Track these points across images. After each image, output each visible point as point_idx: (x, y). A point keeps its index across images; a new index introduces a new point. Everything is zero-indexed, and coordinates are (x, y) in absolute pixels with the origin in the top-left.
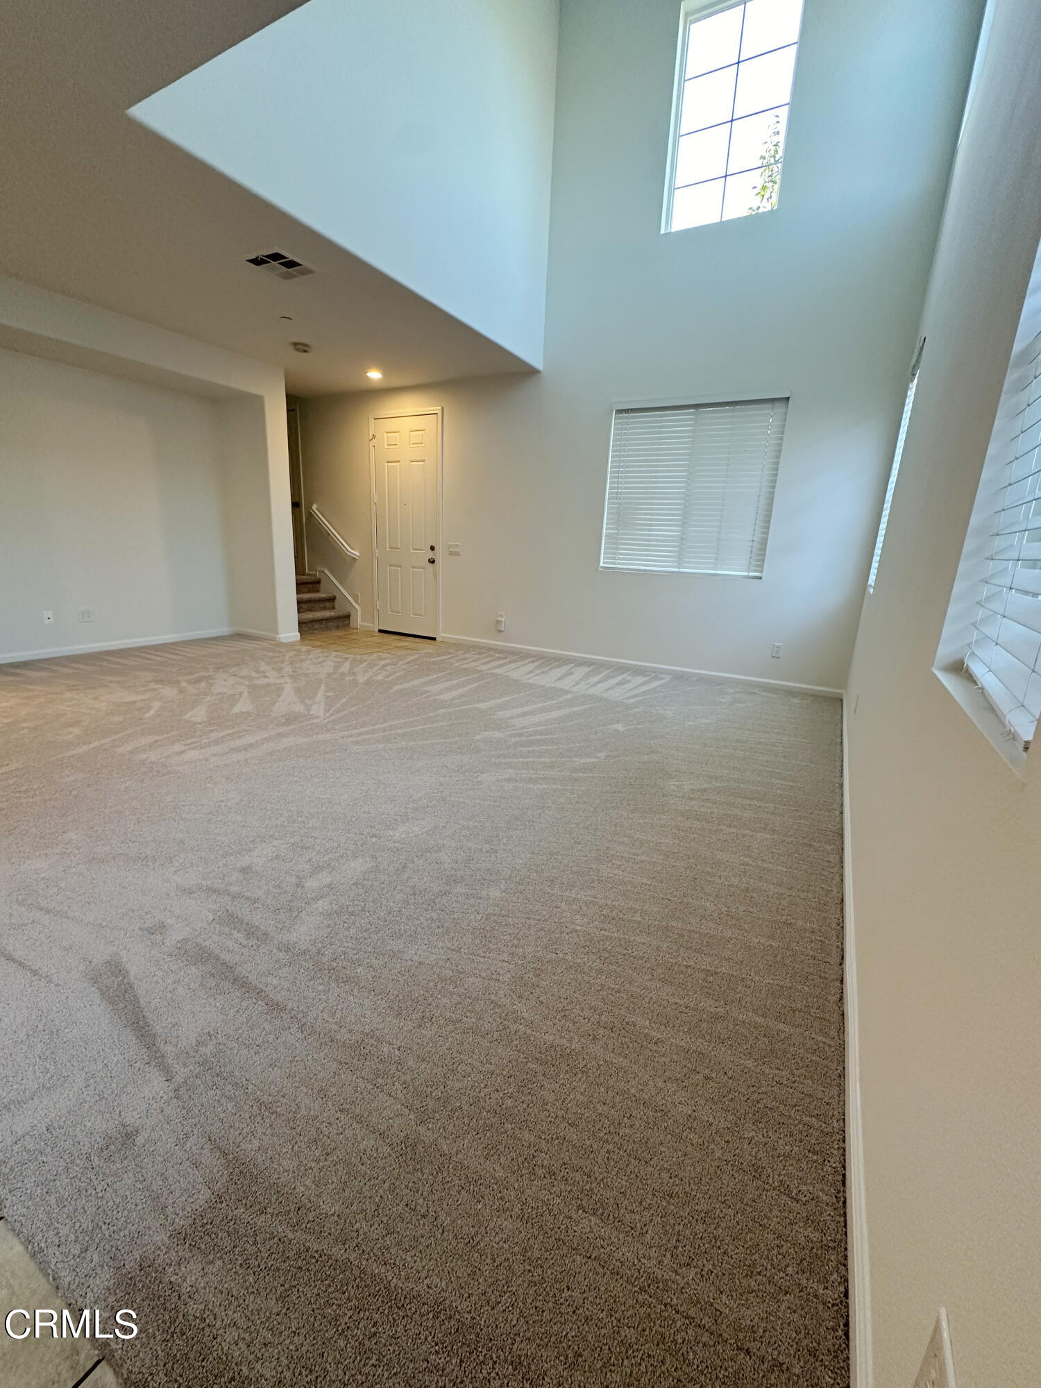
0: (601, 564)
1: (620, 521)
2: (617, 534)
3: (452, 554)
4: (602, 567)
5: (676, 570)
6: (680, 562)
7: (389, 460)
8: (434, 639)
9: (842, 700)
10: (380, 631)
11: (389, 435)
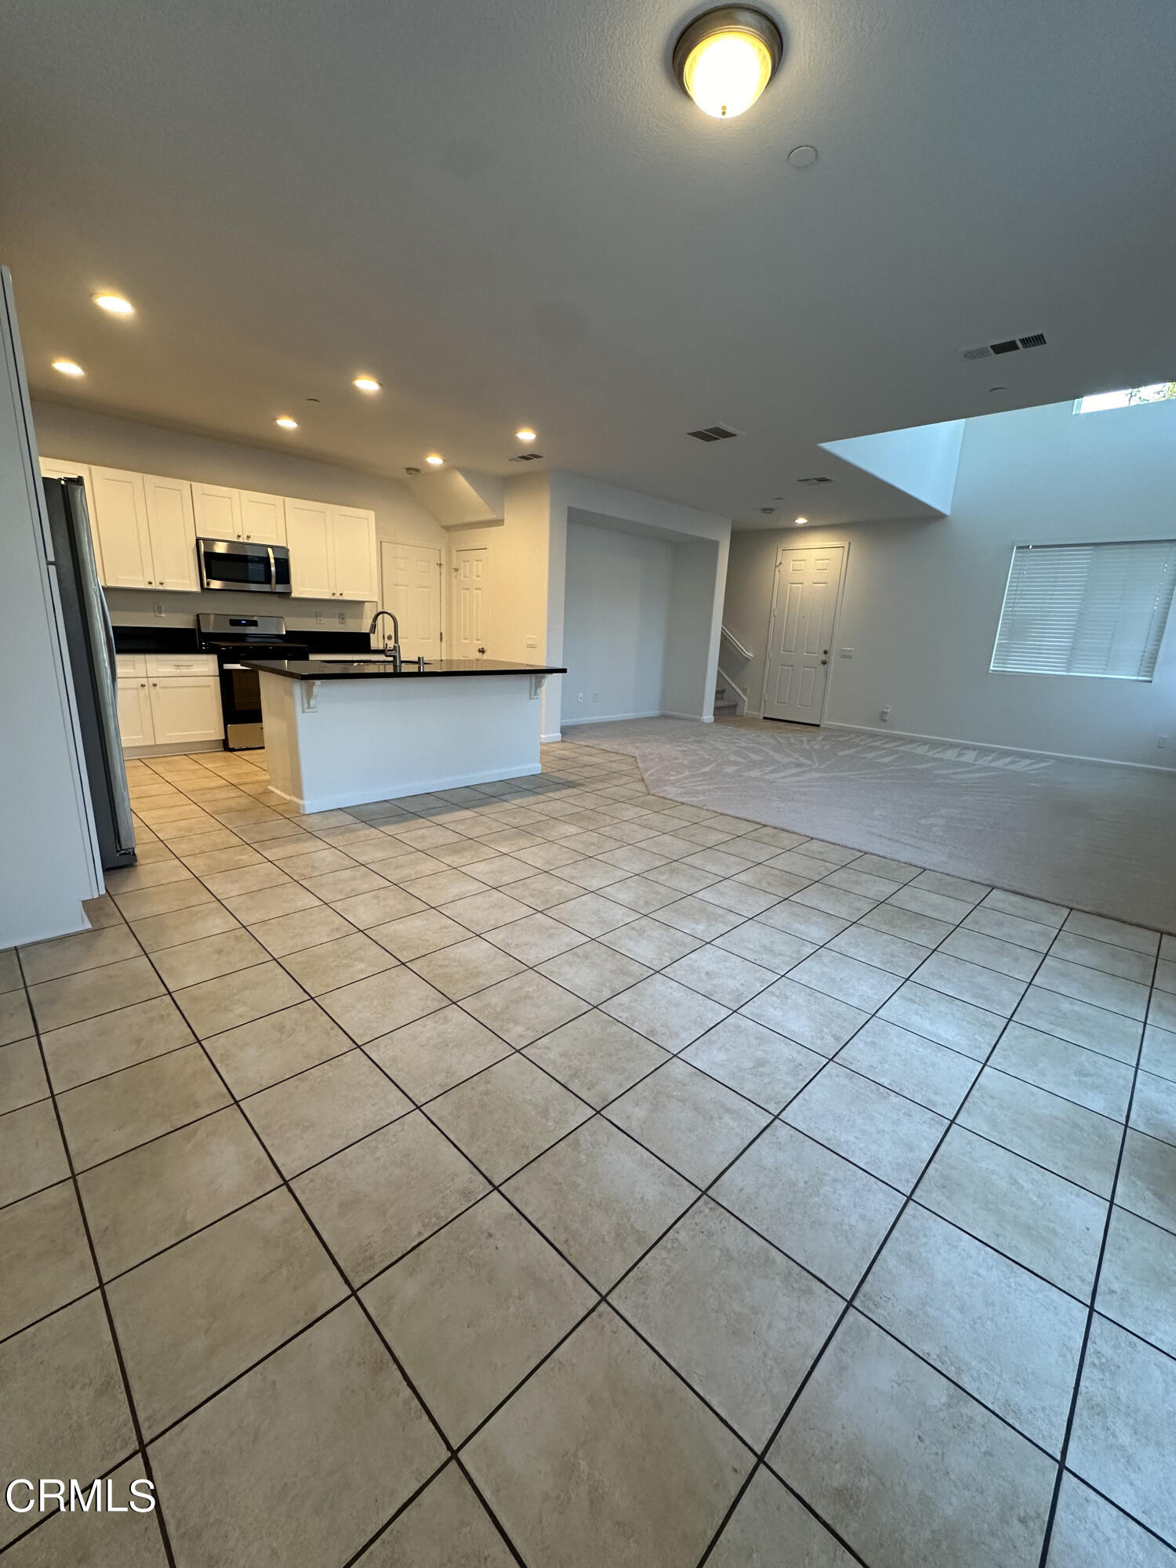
0: (991, 668)
1: (1012, 633)
2: (1009, 644)
3: (844, 657)
4: (993, 671)
5: (1065, 674)
6: (1069, 665)
7: (791, 582)
8: (818, 726)
10: (765, 718)
11: (795, 563)
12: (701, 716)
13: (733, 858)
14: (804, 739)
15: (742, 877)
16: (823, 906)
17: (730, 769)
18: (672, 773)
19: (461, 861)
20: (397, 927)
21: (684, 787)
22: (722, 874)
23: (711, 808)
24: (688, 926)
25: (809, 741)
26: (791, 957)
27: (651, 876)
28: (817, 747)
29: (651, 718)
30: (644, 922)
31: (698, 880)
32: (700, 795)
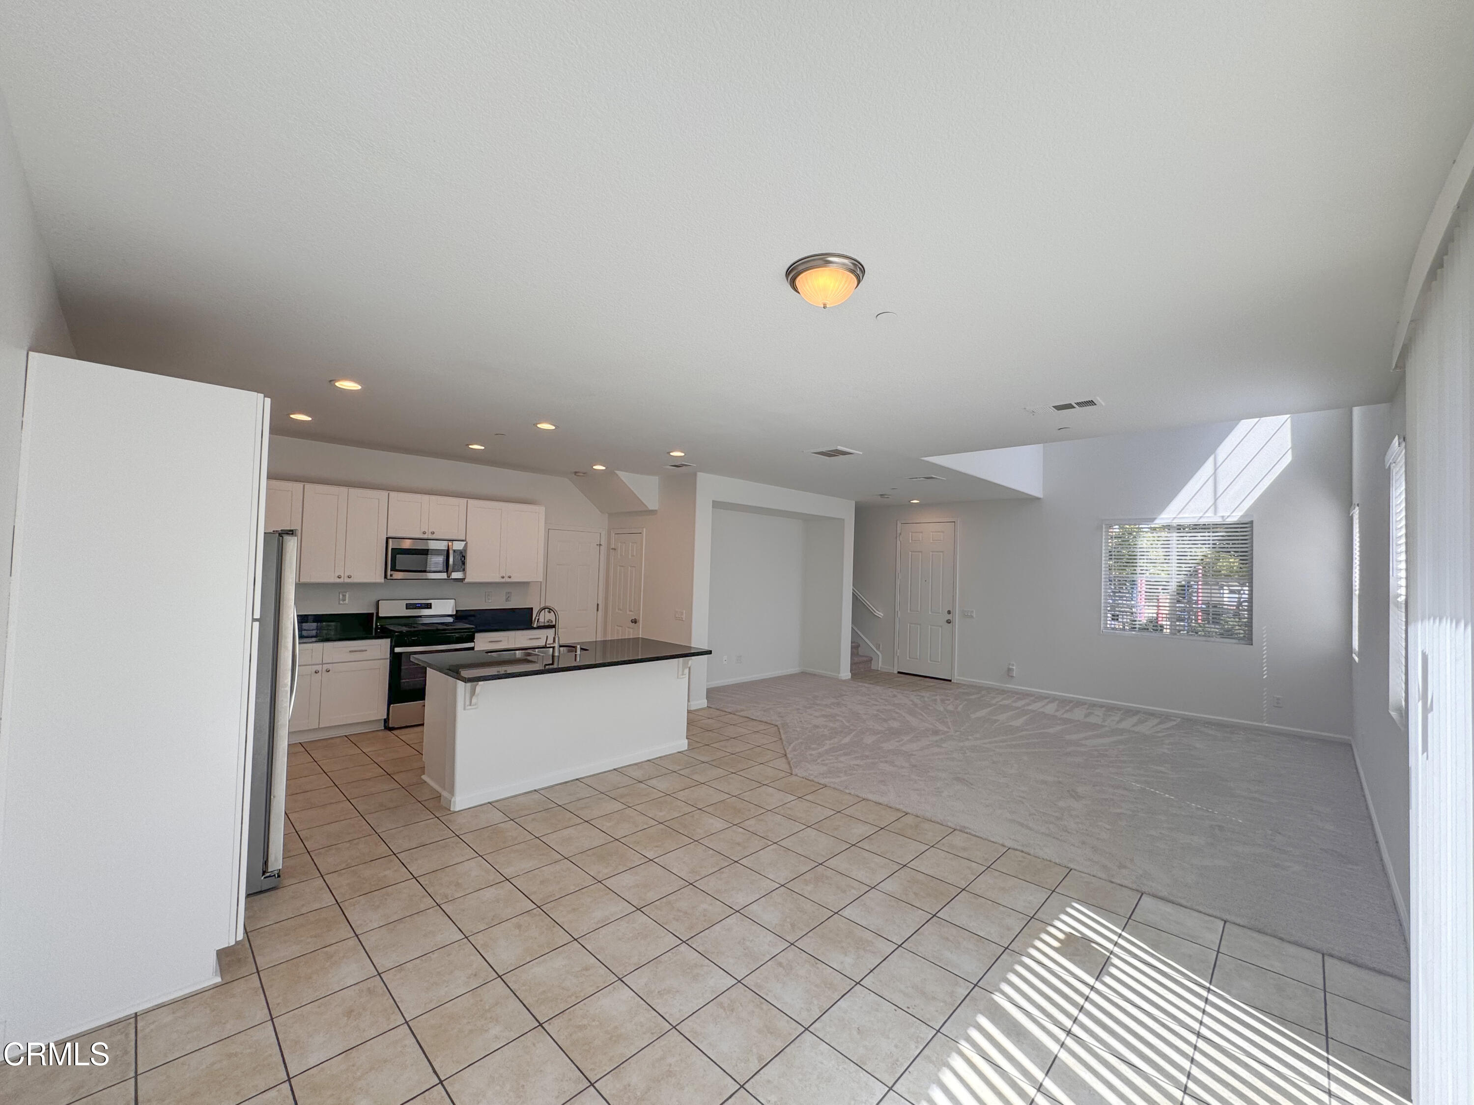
3: (966, 617)
7: (912, 550)
8: (950, 681)
9: (1350, 746)
10: (899, 673)
12: (839, 673)
13: (878, 859)
14: (938, 697)
15: (890, 886)
16: (973, 925)
17: (869, 740)
18: (813, 746)
19: (606, 871)
20: (538, 970)
21: (826, 765)
22: (868, 882)
23: (853, 792)
24: (836, 959)
25: (943, 701)
26: (945, 1002)
27: (796, 886)
28: (950, 708)
29: (791, 676)
30: (791, 954)
31: (844, 892)
32: (841, 775)
